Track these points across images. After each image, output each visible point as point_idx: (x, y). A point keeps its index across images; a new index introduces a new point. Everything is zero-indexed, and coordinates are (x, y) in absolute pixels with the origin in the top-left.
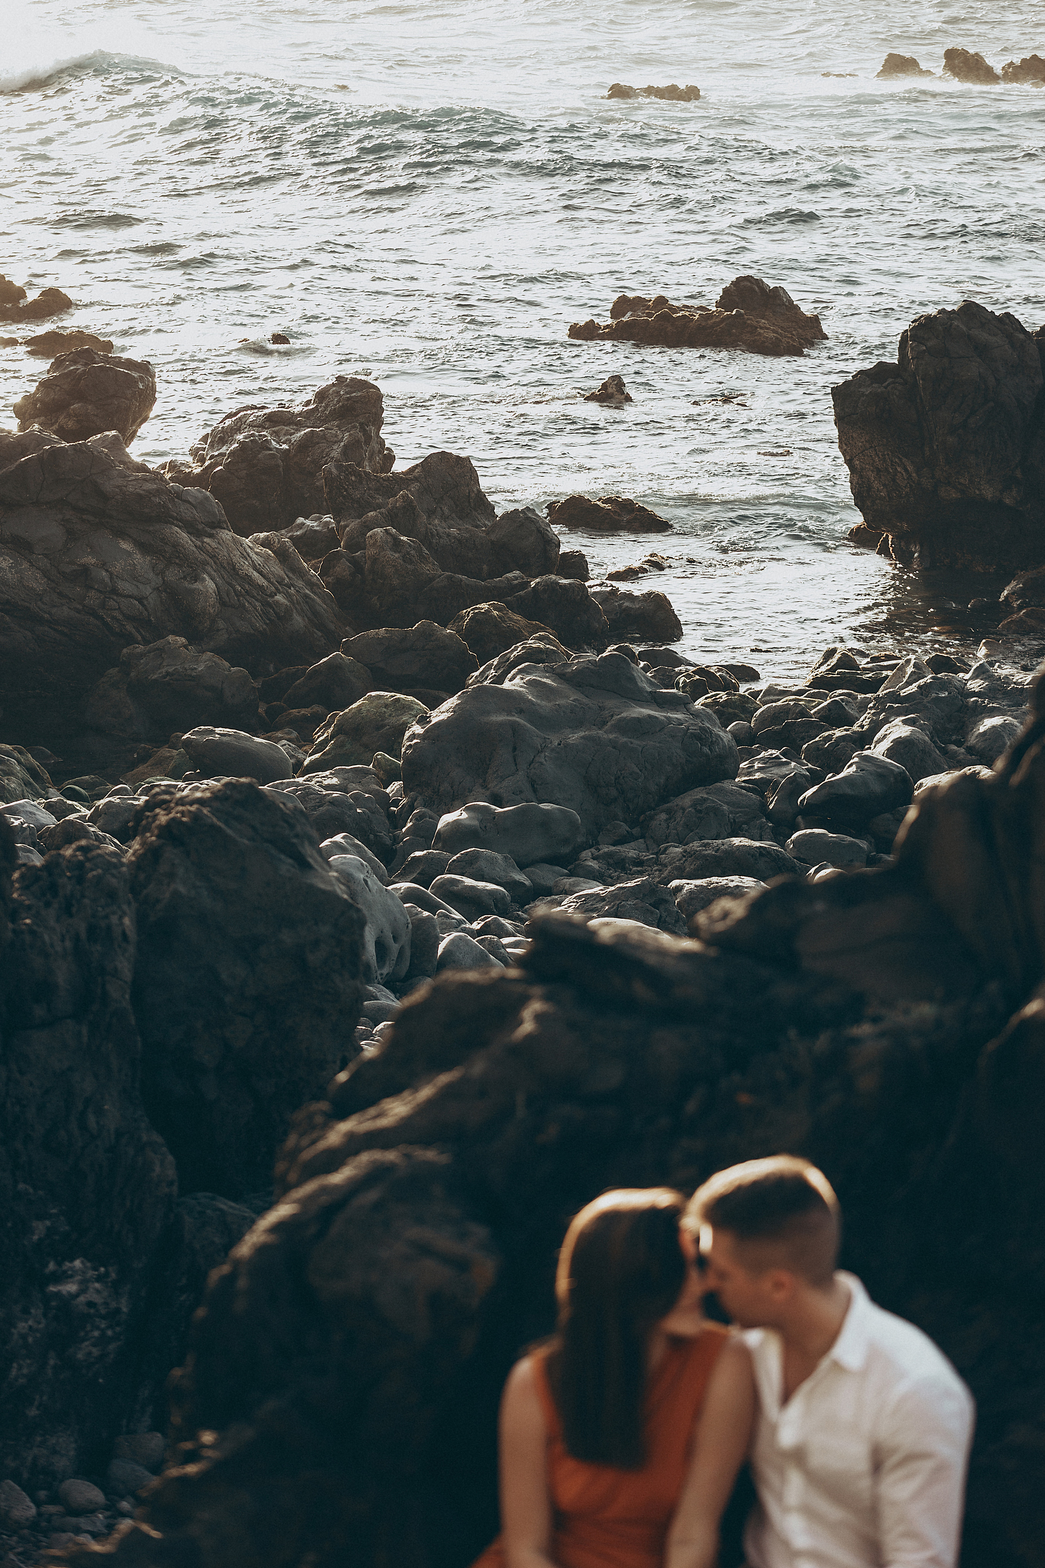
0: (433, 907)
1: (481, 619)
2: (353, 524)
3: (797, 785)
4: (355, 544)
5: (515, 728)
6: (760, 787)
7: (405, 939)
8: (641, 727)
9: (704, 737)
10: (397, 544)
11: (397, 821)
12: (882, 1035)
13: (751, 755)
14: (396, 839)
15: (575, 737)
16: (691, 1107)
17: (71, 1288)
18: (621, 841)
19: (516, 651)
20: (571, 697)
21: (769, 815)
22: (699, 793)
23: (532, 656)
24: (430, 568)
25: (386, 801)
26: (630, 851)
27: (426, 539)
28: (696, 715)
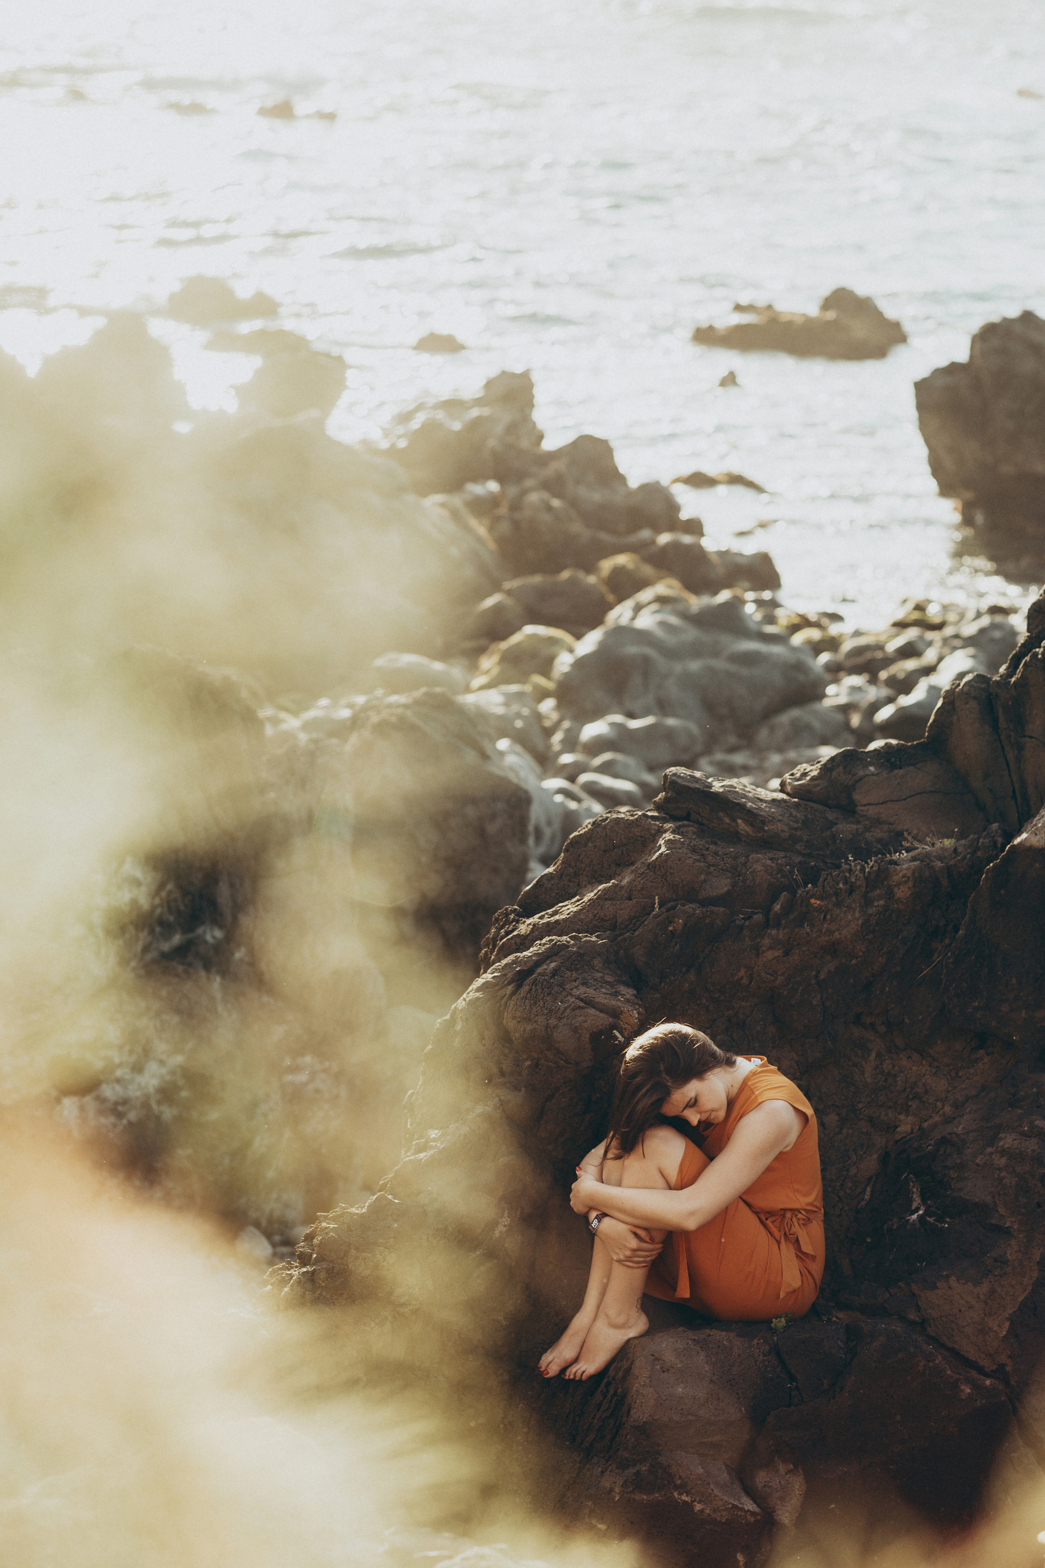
0: (579, 800)
1: (618, 571)
2: (513, 491)
3: (875, 707)
4: (516, 506)
5: (646, 660)
6: (846, 709)
7: (557, 826)
8: (749, 659)
9: (799, 667)
10: (549, 508)
11: (548, 732)
12: (914, 859)
13: (836, 681)
14: (549, 747)
15: (694, 666)
16: (777, 907)
17: (303, 1077)
18: (733, 750)
19: (646, 595)
20: (691, 634)
21: (853, 731)
22: (796, 713)
23: (661, 600)
24: (577, 527)
25: (539, 717)
26: (739, 759)
27: (573, 503)
28: (794, 649)
